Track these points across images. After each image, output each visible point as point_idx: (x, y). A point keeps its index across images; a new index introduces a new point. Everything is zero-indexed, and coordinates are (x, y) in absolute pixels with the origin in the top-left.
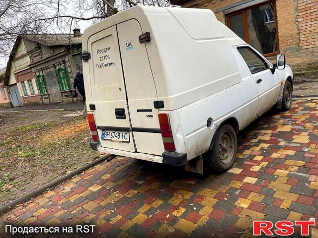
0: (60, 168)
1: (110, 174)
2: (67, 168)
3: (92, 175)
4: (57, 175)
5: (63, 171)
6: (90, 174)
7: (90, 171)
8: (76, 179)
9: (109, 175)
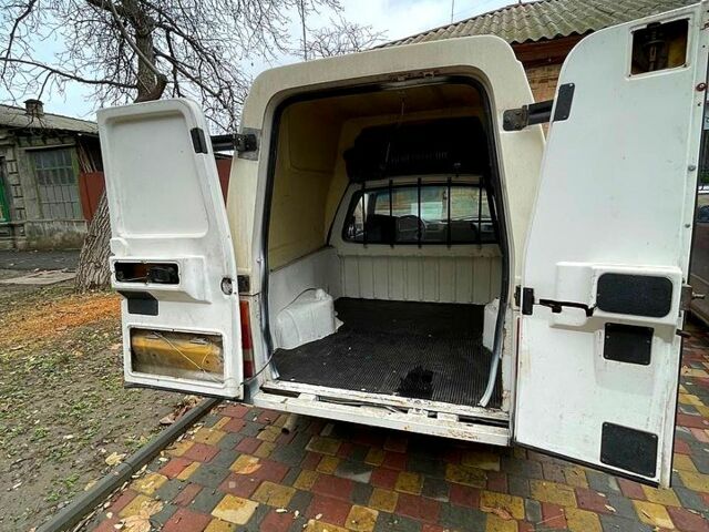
0: (77, 446)
1: (252, 454)
2: (101, 443)
3: (197, 464)
4: (76, 472)
5: (90, 457)
6: (187, 460)
7: (181, 447)
8: (149, 482)
9: (253, 460)
